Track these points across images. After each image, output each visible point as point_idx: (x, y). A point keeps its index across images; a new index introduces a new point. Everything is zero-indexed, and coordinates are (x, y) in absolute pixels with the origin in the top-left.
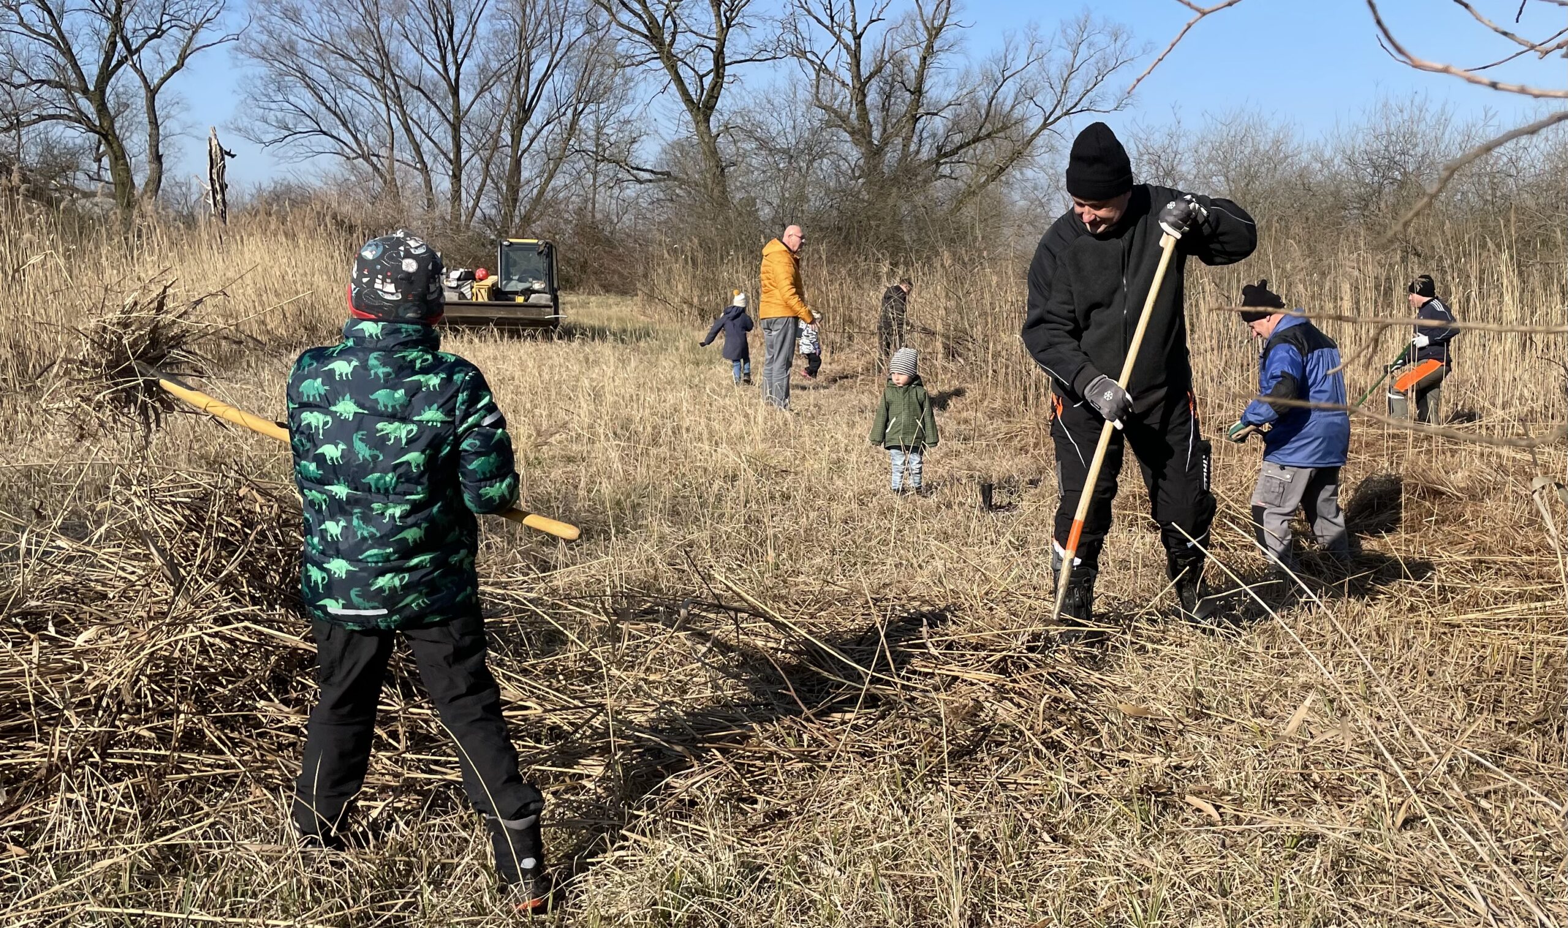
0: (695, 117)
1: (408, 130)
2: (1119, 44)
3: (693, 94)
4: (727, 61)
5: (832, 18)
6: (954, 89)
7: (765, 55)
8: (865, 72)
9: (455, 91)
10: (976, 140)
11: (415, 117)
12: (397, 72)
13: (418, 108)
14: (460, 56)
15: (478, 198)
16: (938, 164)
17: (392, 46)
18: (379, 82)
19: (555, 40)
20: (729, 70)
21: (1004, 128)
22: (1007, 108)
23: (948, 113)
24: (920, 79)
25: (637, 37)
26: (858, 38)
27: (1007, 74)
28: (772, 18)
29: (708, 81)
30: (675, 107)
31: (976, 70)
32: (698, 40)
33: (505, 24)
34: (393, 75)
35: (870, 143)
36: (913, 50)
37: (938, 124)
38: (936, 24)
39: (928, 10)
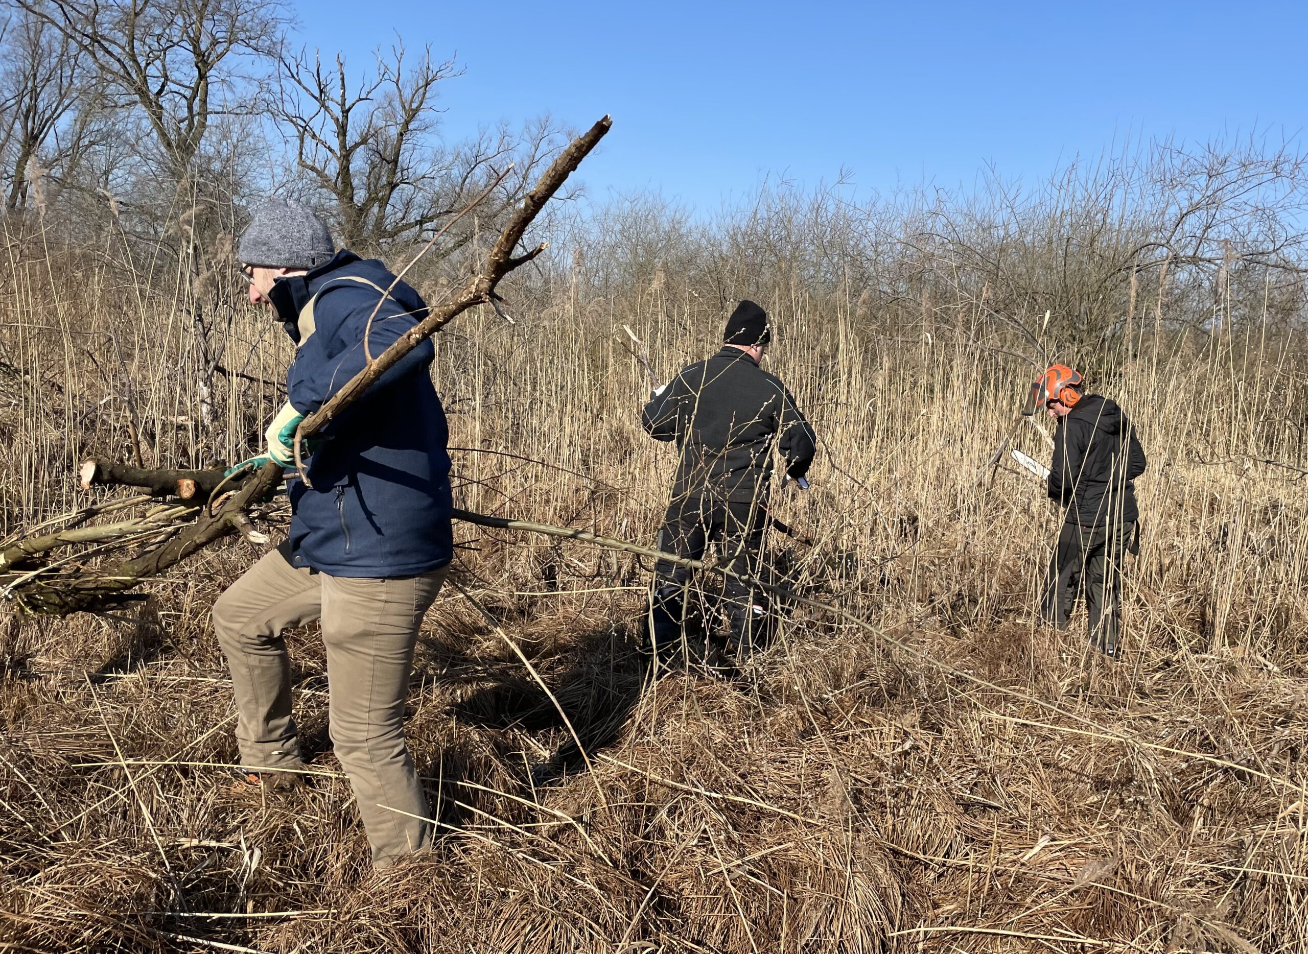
3: (172, 138)
8: (350, 143)
20: (212, 120)
24: (397, 152)
27: (479, 159)
31: (450, 149)
39: (407, 93)
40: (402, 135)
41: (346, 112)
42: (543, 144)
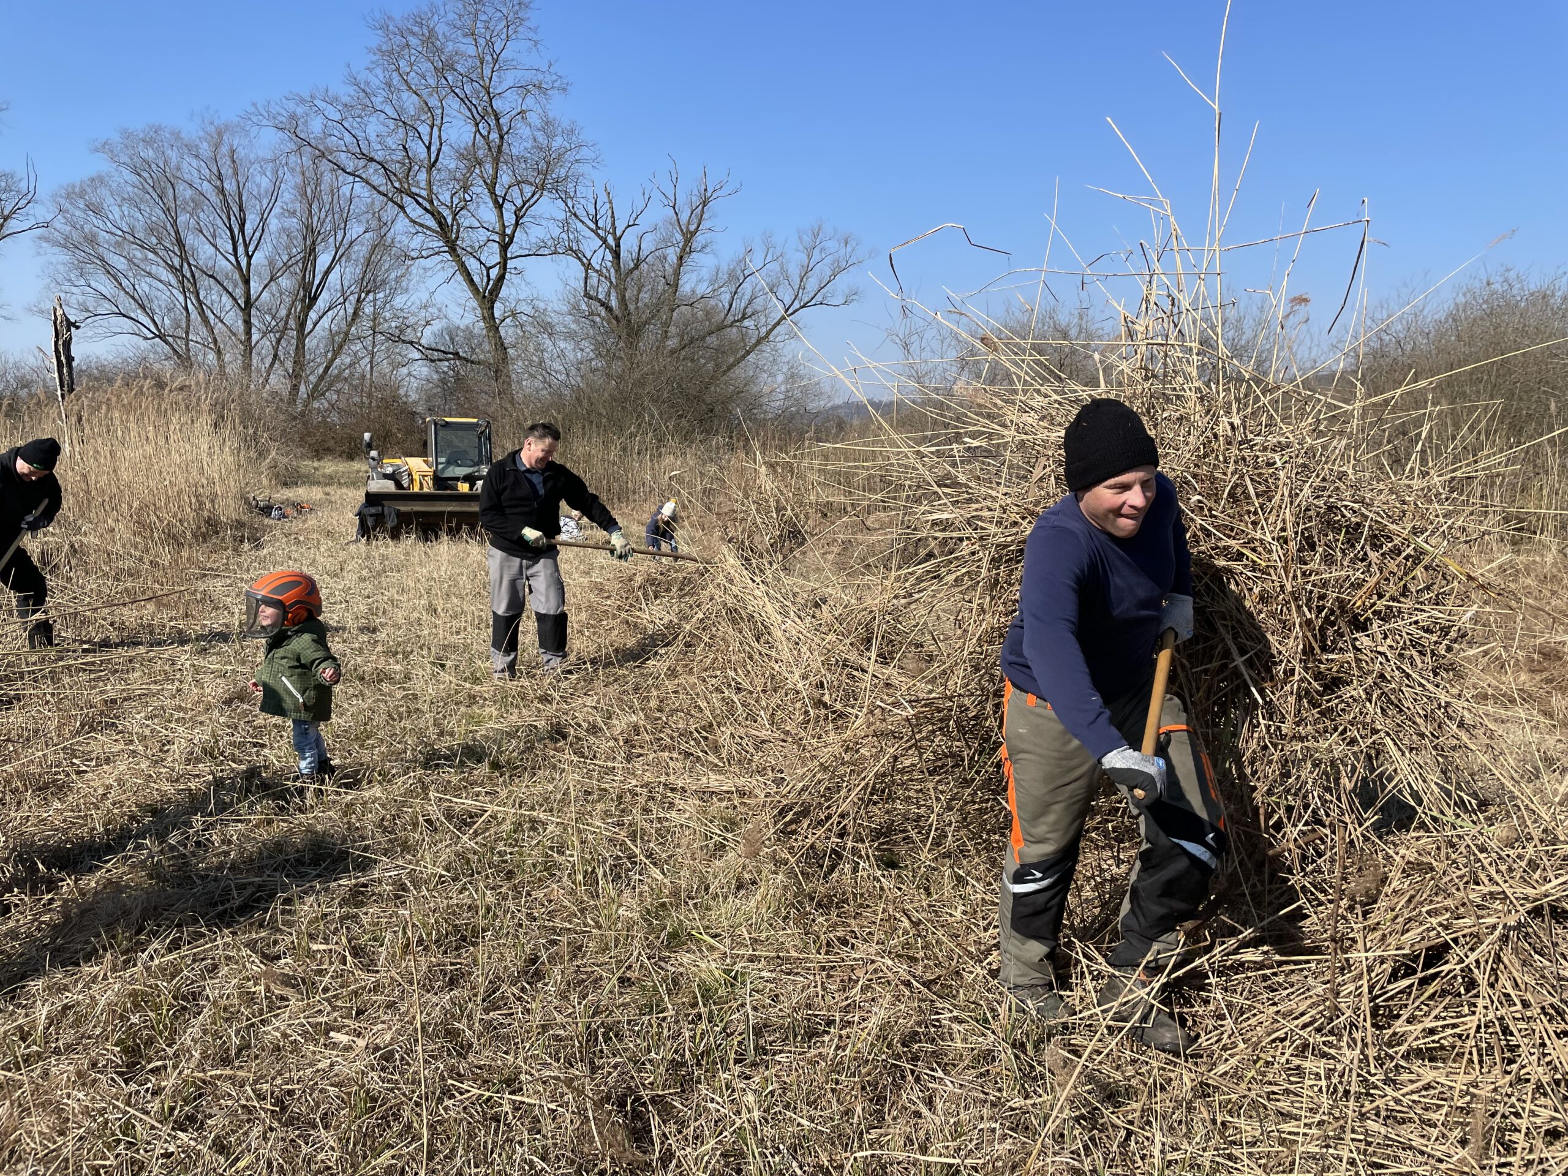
0: (480, 304)
1: (203, 315)
2: (849, 248)
3: (479, 284)
4: (512, 255)
5: (596, 223)
6: (706, 284)
8: (625, 268)
9: (247, 281)
11: (208, 303)
12: (192, 262)
13: (212, 294)
14: (251, 249)
17: (189, 238)
18: (176, 271)
19: (339, 238)
24: (677, 274)
30: (460, 294)
34: (189, 265)
36: (671, 249)
38: (692, 228)
39: (684, 218)
40: (681, 258)
41: (618, 240)
42: (816, 252)
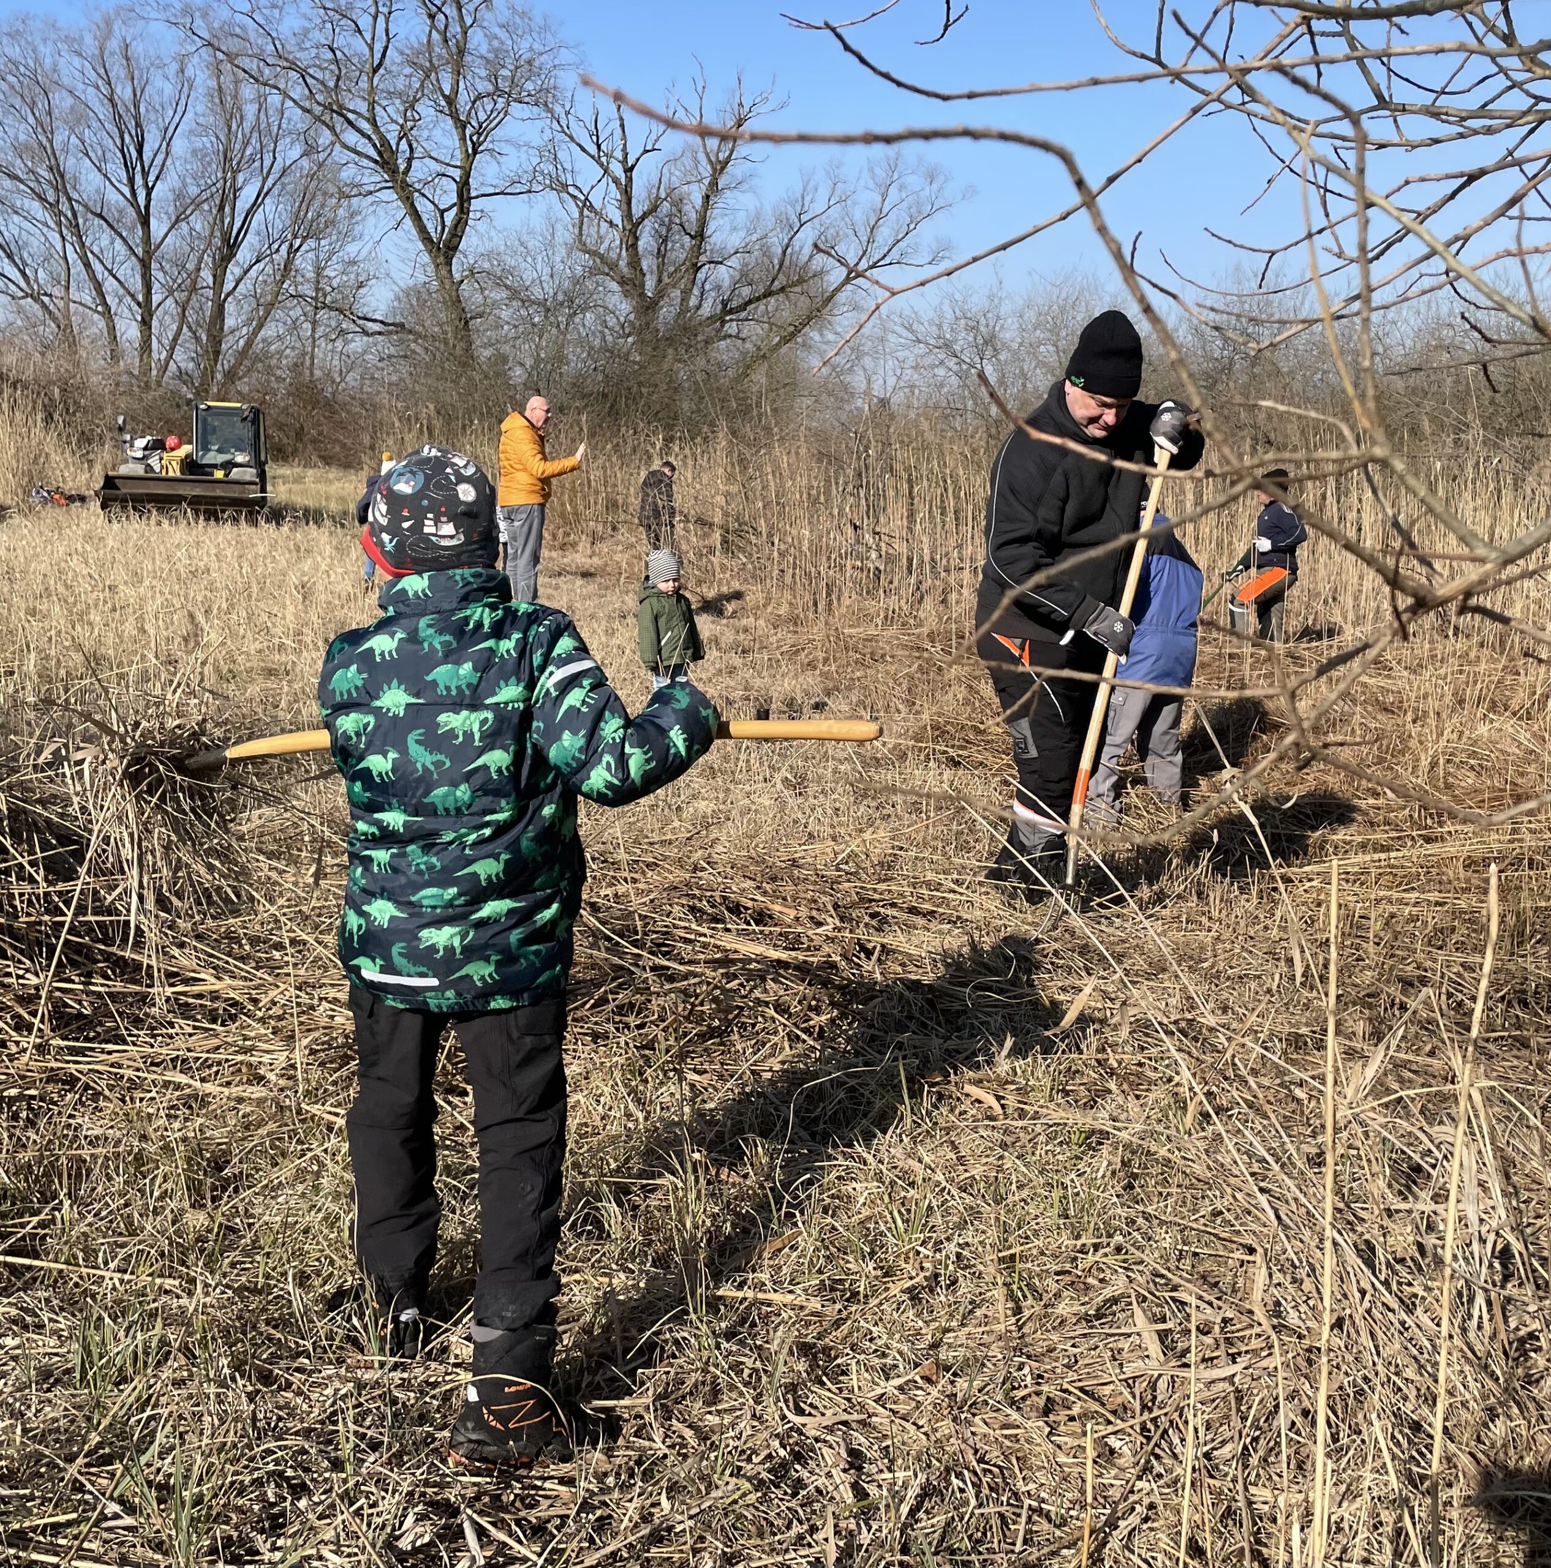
0: (434, 259)
1: (87, 265)
2: (935, 186)
3: (431, 231)
4: (473, 194)
5: (599, 147)
6: (743, 234)
7: (518, 188)
8: (637, 211)
9: (145, 221)
10: (768, 294)
11: (96, 250)
12: (75, 196)
13: (100, 239)
14: (151, 178)
15: (172, 349)
16: (723, 322)
17: (69, 164)
18: (53, 206)
19: (267, 163)
20: (475, 204)
21: (801, 281)
22: (804, 258)
23: (734, 262)
24: (703, 222)
25: (365, 162)
26: (629, 170)
27: (804, 218)
28: (528, 145)
29: (450, 217)
30: (410, 246)
31: (768, 210)
32: (439, 168)
33: (206, 142)
34: (70, 199)
35: (642, 295)
36: (694, 187)
37: (723, 275)
38: (721, 157)
40: (707, 197)
